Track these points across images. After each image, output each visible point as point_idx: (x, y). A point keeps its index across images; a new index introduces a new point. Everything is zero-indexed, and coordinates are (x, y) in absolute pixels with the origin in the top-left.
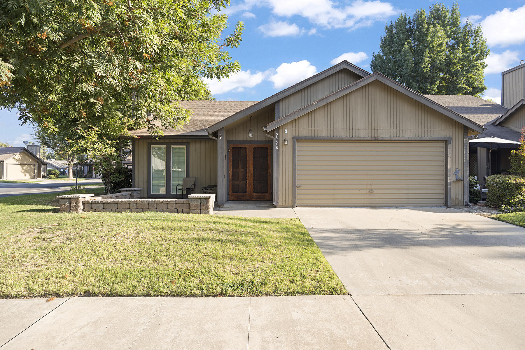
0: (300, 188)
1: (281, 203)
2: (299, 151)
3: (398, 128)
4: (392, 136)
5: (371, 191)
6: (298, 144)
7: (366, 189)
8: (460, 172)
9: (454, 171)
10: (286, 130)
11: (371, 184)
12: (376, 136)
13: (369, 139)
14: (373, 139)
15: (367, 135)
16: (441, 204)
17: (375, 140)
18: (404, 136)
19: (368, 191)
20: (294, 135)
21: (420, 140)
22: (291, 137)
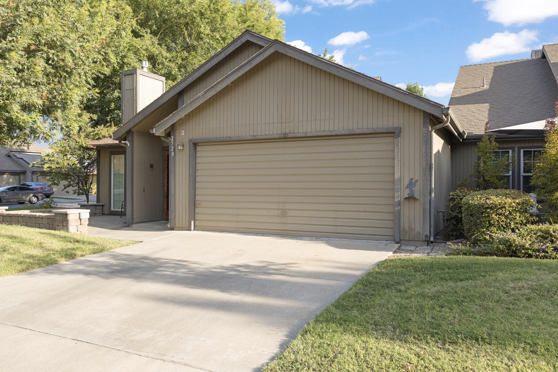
0: (200, 205)
1: (177, 225)
2: (200, 157)
3: (318, 118)
4: (309, 131)
5: (284, 213)
6: (198, 148)
7: (278, 209)
8: (418, 184)
9: (407, 182)
10: (183, 131)
11: (284, 202)
12: (287, 132)
13: (277, 136)
14: (282, 137)
15: (275, 131)
16: (389, 237)
17: (285, 138)
18: (326, 129)
19: (280, 211)
20: (191, 138)
21: (349, 133)
22: (188, 140)
